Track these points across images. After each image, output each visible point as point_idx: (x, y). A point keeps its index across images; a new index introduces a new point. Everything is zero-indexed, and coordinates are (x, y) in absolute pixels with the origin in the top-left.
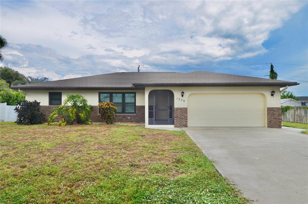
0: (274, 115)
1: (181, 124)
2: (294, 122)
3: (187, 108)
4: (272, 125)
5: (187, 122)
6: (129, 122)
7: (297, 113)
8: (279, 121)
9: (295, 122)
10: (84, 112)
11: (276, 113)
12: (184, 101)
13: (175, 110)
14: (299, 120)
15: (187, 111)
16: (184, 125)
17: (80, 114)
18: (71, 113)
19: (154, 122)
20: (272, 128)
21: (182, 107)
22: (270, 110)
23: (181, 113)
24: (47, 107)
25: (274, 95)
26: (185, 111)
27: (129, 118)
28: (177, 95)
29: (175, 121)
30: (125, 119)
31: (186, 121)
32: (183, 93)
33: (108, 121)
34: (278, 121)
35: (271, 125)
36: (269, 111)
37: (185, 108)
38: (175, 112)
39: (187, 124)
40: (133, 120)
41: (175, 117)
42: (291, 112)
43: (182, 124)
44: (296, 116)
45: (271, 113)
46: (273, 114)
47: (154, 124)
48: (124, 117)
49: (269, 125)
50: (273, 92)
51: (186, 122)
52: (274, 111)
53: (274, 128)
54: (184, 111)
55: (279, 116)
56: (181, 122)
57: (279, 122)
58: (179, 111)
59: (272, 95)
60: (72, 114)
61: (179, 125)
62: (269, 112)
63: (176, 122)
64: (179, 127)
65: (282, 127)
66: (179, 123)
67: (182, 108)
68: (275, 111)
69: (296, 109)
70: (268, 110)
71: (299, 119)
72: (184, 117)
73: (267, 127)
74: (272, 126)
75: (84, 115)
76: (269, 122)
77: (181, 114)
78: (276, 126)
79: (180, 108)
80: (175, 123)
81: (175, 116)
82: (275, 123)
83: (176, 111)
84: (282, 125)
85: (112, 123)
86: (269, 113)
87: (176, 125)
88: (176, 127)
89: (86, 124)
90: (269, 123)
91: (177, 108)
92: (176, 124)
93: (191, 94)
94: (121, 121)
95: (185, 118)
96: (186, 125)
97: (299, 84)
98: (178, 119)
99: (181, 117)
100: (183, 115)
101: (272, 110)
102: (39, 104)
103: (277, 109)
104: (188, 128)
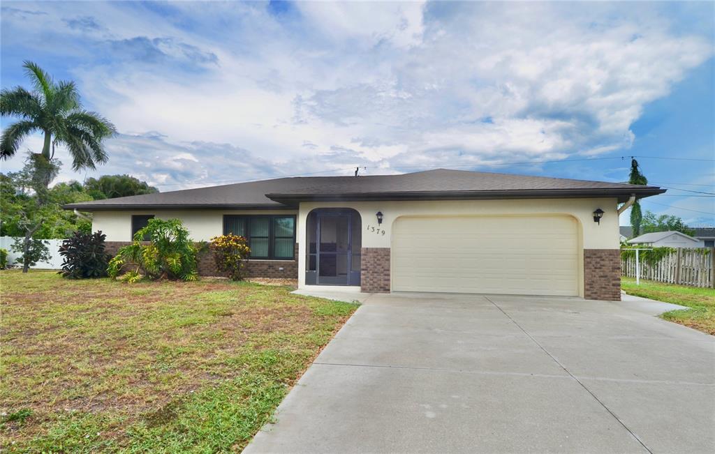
0: (600, 268)
1: (376, 285)
2: (678, 283)
3: (389, 249)
4: (596, 293)
5: (389, 280)
6: (280, 277)
7: (685, 263)
8: (614, 282)
9: (680, 282)
10: (178, 256)
11: (606, 262)
12: (383, 233)
13: (362, 252)
14: (687, 279)
15: (389, 255)
16: (381, 288)
17: (169, 260)
18: (147, 256)
19: (317, 279)
20: (596, 299)
21: (378, 247)
22: (590, 255)
23: (376, 260)
25: (601, 219)
26: (386, 255)
27: (281, 269)
28: (368, 219)
29: (362, 277)
30: (274, 271)
31: (386, 277)
32: (379, 214)
33: (231, 274)
34: (611, 284)
35: (592, 293)
36: (589, 257)
37: (385, 249)
38: (362, 257)
39: (388, 285)
40: (289, 273)
41: (363, 270)
42: (670, 260)
43: (379, 285)
44: (681, 270)
45: (593, 262)
46: (599, 265)
47: (317, 282)
48: (270, 266)
49: (589, 293)
50: (599, 211)
51: (385, 280)
52: (601, 257)
53: (603, 299)
55: (613, 271)
56: (375, 280)
57: (614, 285)
58: (371, 254)
59: (597, 219)
60: (151, 259)
61: (371, 287)
62: (589, 260)
63: (365, 280)
64: (370, 291)
66: (371, 282)
67: (377, 249)
68: (604, 258)
69: (681, 255)
70: (584, 255)
71: (688, 277)
72: (382, 270)
73: (583, 297)
74: (594, 296)
75: (177, 261)
76: (588, 284)
77: (376, 263)
78: (607, 296)
79: (372, 249)
80: (362, 282)
81: (363, 267)
82: (605, 288)
83: (365, 255)
85: (238, 279)
86: (588, 263)
87: (364, 287)
88: (363, 290)
89: (185, 281)
90: (588, 287)
91: (367, 249)
92: (364, 285)
93: (399, 217)
94: (264, 274)
95: (385, 270)
96: (387, 288)
97: (664, 191)
98: (368, 272)
99: (376, 270)
100: (379, 265)
101: (595, 254)
102: (104, 239)
103: (611, 255)
104: (391, 294)
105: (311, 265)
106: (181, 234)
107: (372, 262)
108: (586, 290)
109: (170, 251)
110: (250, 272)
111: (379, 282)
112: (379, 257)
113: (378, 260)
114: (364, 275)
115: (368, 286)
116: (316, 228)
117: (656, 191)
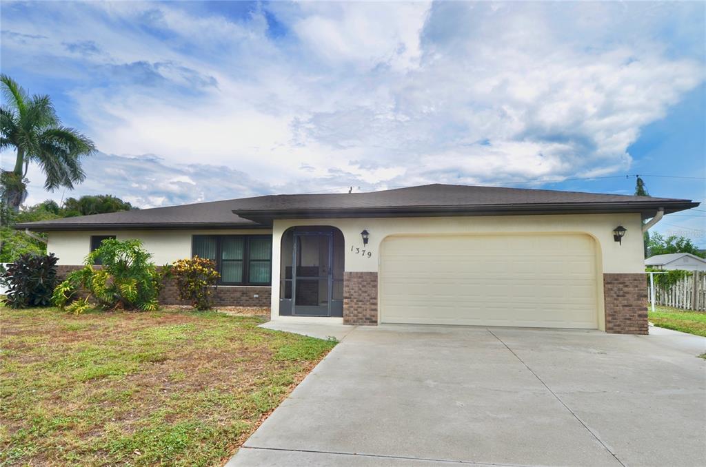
0: (623, 296)
1: (360, 316)
2: (694, 309)
3: (377, 273)
4: (619, 326)
5: (376, 310)
6: (255, 306)
8: (640, 312)
10: (134, 282)
11: (631, 289)
12: (370, 254)
13: (345, 277)
15: (376, 281)
16: (367, 319)
17: (123, 286)
19: (293, 310)
20: (619, 332)
21: (363, 271)
22: (612, 281)
23: (360, 286)
25: (622, 238)
26: (372, 281)
27: (256, 296)
28: (352, 238)
29: (344, 306)
30: (247, 298)
31: (373, 307)
32: (365, 233)
33: (196, 303)
34: (636, 315)
35: (615, 326)
36: (610, 283)
37: (371, 273)
38: (345, 283)
39: (375, 316)
40: (264, 301)
41: (346, 298)
42: (686, 284)
43: (364, 316)
44: (698, 295)
45: (615, 289)
46: (621, 293)
47: (293, 313)
48: (244, 293)
50: (620, 229)
51: (372, 310)
52: (624, 283)
53: (627, 333)
55: (638, 300)
56: (360, 310)
57: (640, 316)
58: (355, 280)
59: (618, 238)
60: (101, 285)
61: (355, 318)
62: (609, 286)
63: (348, 310)
64: (354, 323)
66: (355, 312)
67: (362, 273)
68: (627, 283)
69: (698, 279)
70: (604, 280)
72: (368, 298)
73: (604, 330)
74: (618, 329)
75: (133, 288)
76: (610, 315)
77: (360, 289)
78: (632, 329)
79: (357, 273)
80: (344, 312)
81: (346, 295)
82: (630, 319)
83: (348, 280)
85: (203, 307)
86: (609, 289)
87: (347, 318)
88: (346, 322)
89: (143, 311)
90: (609, 318)
91: (351, 273)
92: (346, 315)
93: (388, 237)
94: (237, 302)
95: (371, 298)
96: (374, 319)
97: (697, 204)
98: (351, 301)
99: (361, 298)
100: (366, 292)
101: (616, 280)
102: (55, 262)
103: (635, 280)
104: (379, 327)
105: (286, 292)
106: (139, 257)
107: (357, 289)
108: (607, 322)
109: (125, 276)
110: (221, 301)
111: (364, 313)
112: (365, 283)
113: (364, 286)
114: (347, 304)
115: (351, 318)
116: (293, 249)
117: (688, 205)
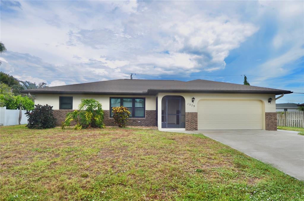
1: (192, 127)
3: (197, 113)
4: (269, 128)
5: (197, 125)
6: (139, 126)
8: (275, 124)
10: (99, 116)
11: (273, 117)
12: (194, 106)
13: (186, 114)
15: (197, 115)
16: (194, 128)
17: (95, 118)
19: (167, 126)
20: (269, 130)
22: (267, 114)
24: (57, 112)
25: (271, 102)
27: (139, 122)
28: (188, 100)
29: (186, 124)
30: (136, 123)
31: (196, 124)
32: (194, 98)
37: (195, 113)
39: (197, 127)
40: (143, 123)
41: (187, 121)
43: (193, 127)
45: (269, 117)
46: (270, 118)
48: (134, 121)
49: (267, 128)
50: (271, 99)
52: (271, 115)
53: (271, 130)
54: (195, 115)
55: (275, 120)
56: (192, 125)
57: (275, 125)
58: (190, 115)
62: (267, 116)
63: (188, 125)
64: (190, 130)
65: (277, 130)
66: (190, 126)
67: (192, 113)
70: (265, 114)
72: (194, 121)
73: (265, 129)
74: (269, 129)
75: (99, 119)
76: (267, 125)
78: (273, 129)
79: (190, 113)
81: (186, 120)
82: (272, 126)
83: (187, 115)
84: (277, 128)
85: (124, 126)
88: (187, 130)
89: (101, 128)
90: (267, 126)
91: (188, 113)
92: (187, 127)
93: (200, 100)
94: (132, 125)
95: (196, 121)
96: (197, 129)
97: (292, 92)
98: (189, 122)
99: (192, 121)
100: (193, 119)
101: (269, 114)
103: (274, 114)
104: (198, 131)
106: (99, 106)
107: (190, 118)
112: (193, 116)
114: (187, 123)
115: (189, 128)
116: (166, 104)
117: (289, 92)
